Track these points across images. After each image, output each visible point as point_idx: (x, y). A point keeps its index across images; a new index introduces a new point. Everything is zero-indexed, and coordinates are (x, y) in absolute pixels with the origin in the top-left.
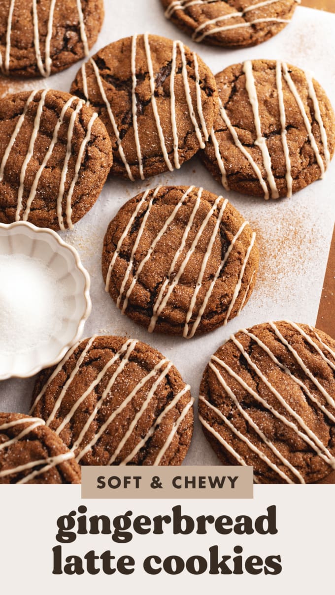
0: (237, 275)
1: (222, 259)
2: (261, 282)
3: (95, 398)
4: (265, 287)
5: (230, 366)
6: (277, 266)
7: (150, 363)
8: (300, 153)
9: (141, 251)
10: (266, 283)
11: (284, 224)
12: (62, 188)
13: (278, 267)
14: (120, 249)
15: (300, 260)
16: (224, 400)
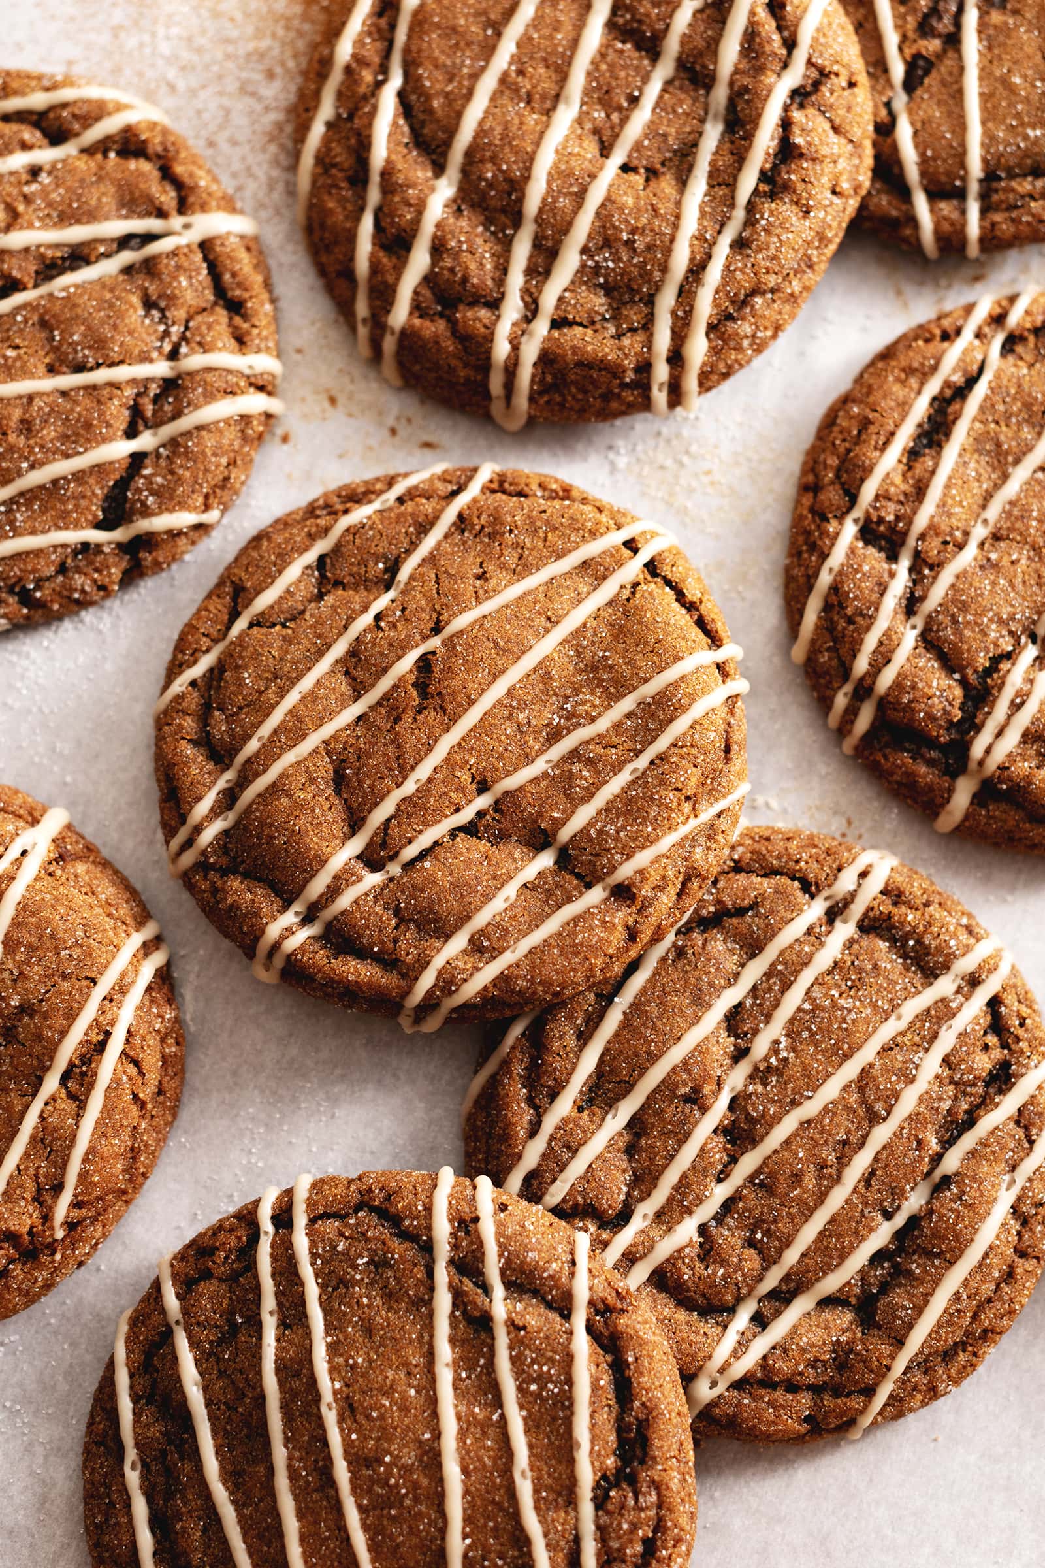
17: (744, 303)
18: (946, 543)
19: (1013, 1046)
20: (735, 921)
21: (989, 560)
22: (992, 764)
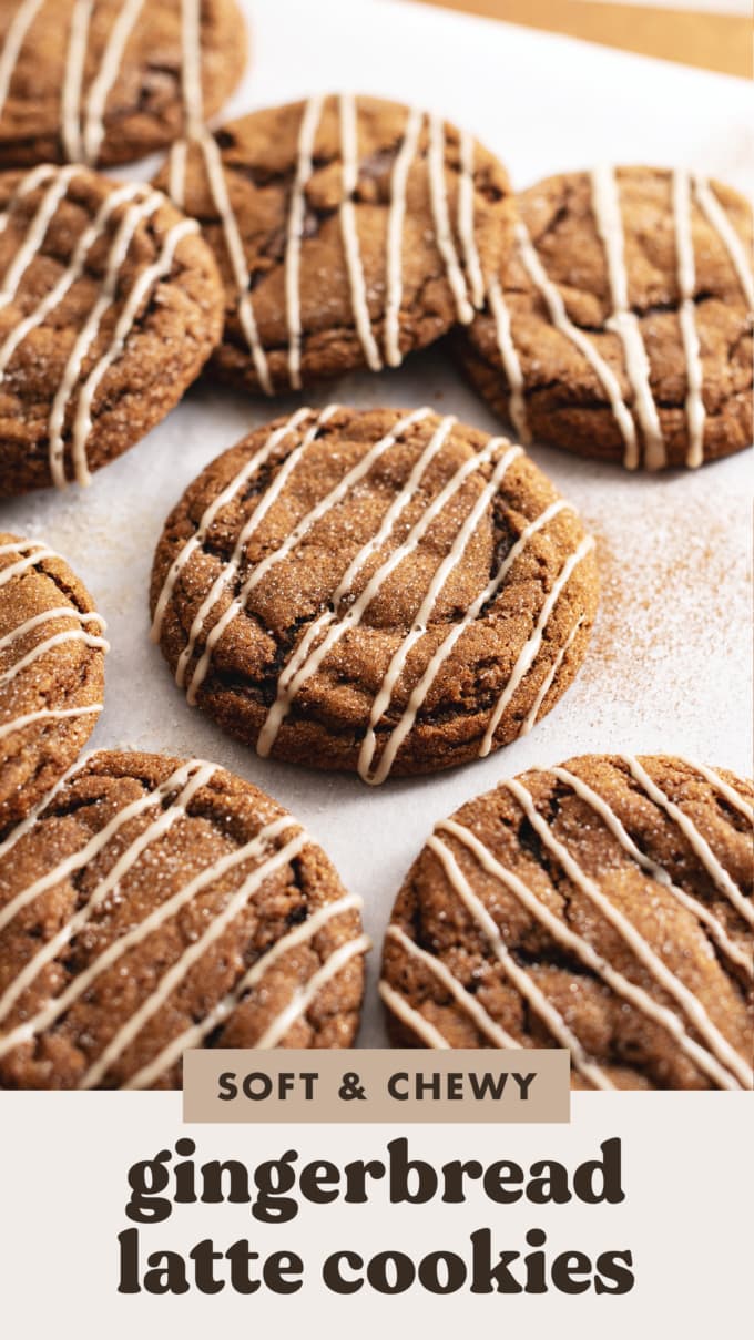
0: (530, 615)
1: (492, 576)
2: (602, 662)
3: (69, 902)
4: (611, 676)
5: (488, 845)
6: (650, 628)
7: (250, 820)
8: (730, 356)
9: (264, 537)
10: (614, 665)
11: (678, 531)
12: (74, 368)
13: (654, 631)
14: (207, 532)
15: (717, 619)
16: (463, 937)
17: (119, 399)
18: (265, 548)
19: (311, 894)
20: (86, 808)
21: (297, 557)
22: (295, 687)
